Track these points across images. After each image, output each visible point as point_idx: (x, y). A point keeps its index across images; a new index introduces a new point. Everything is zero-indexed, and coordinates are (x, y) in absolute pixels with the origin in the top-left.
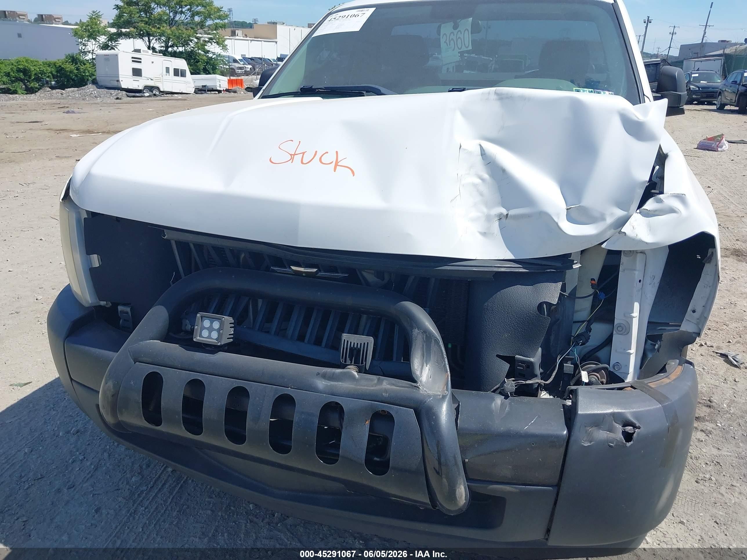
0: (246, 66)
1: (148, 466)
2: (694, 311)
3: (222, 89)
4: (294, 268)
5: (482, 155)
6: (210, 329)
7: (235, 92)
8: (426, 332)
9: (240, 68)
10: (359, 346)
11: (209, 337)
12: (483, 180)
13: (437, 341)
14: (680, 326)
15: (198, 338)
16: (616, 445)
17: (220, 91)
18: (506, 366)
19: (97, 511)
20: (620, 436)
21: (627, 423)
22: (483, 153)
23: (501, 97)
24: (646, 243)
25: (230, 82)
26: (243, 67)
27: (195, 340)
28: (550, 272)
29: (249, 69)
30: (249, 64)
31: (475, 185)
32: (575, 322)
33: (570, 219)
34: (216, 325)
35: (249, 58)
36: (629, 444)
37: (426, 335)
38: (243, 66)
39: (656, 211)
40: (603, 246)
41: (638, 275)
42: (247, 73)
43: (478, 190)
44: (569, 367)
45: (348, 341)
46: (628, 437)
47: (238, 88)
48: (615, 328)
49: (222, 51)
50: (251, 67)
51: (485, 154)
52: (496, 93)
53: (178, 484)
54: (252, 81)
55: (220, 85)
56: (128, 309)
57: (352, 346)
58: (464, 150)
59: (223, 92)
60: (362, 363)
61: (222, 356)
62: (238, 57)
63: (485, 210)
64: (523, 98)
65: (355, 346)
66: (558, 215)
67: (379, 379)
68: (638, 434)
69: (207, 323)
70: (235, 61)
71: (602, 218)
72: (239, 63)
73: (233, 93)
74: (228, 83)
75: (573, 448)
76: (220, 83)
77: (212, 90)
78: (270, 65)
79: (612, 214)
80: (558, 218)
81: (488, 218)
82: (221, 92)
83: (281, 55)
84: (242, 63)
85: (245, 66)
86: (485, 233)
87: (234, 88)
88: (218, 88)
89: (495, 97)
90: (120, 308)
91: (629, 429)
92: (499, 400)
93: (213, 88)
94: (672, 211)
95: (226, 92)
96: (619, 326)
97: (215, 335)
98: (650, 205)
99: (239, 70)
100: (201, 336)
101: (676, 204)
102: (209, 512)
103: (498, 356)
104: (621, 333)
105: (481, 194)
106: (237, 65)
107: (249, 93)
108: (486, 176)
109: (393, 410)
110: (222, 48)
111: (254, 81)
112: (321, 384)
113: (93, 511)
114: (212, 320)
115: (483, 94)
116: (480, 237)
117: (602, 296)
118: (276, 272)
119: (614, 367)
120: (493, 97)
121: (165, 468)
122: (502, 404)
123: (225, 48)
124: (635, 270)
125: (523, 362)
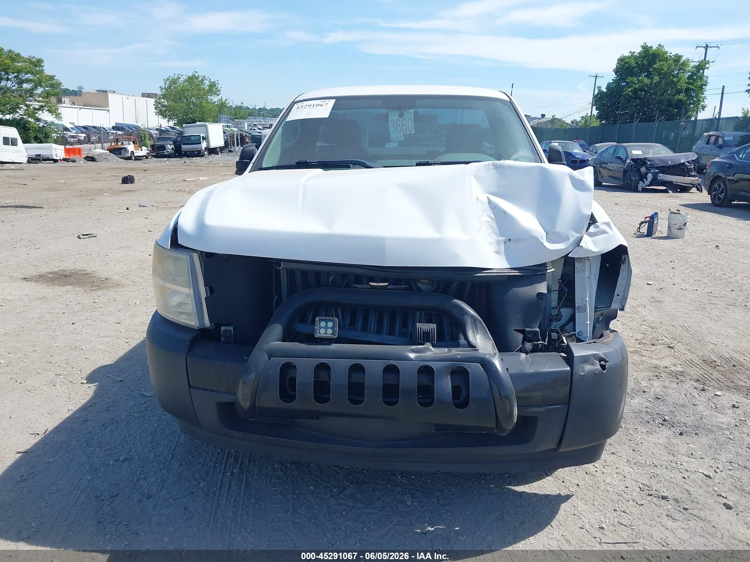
0: (80, 135)
1: (207, 475)
2: (618, 295)
3: (58, 158)
4: (372, 284)
5: (489, 203)
6: (326, 328)
7: (74, 161)
8: (472, 316)
9: (73, 137)
10: (429, 331)
11: (326, 333)
12: (491, 218)
13: (480, 321)
14: (611, 307)
15: (318, 335)
16: (598, 373)
17: (55, 161)
18: (521, 336)
19: (185, 509)
20: (599, 367)
21: (601, 360)
22: (490, 202)
23: (496, 167)
24: (594, 252)
25: (67, 151)
26: (76, 136)
27: (316, 336)
28: (539, 274)
29: (82, 138)
30: (82, 133)
31: (488, 222)
32: (552, 308)
33: (549, 240)
34: (330, 324)
35: (82, 127)
36: (605, 372)
37: (473, 319)
38: (76, 134)
39: (595, 233)
40: (569, 256)
41: (587, 273)
42: (80, 142)
43: (490, 225)
44: (554, 335)
45: (421, 328)
46: (603, 367)
47: (77, 157)
48: (576, 309)
49: (55, 119)
50: (85, 135)
51: (491, 202)
52: (493, 165)
53: (242, 482)
54: (90, 150)
55: (56, 154)
56: (231, 328)
57: (424, 331)
58: (480, 200)
59: (59, 162)
60: (432, 341)
61: (334, 347)
62: (69, 126)
63: (496, 237)
64: (511, 167)
65: (426, 331)
66: (542, 238)
67: (448, 350)
68: (608, 365)
69: (323, 324)
70: (66, 129)
71: (568, 238)
72: (71, 132)
73: (71, 163)
74: (65, 152)
75: (575, 377)
76: (56, 152)
77: (48, 159)
78: (106, 134)
79: (573, 236)
80: (543, 240)
81: (498, 242)
82: (58, 162)
83: (116, 123)
84: (74, 131)
85: (78, 134)
86: (498, 252)
87: (72, 157)
88: (55, 158)
89: (493, 167)
90: (223, 328)
91: (603, 363)
92: (523, 355)
93: (48, 157)
94: (604, 232)
95: (63, 162)
96: (579, 307)
97: (330, 331)
98: (592, 229)
99: (71, 138)
100: (319, 333)
101: (606, 228)
102: (280, 496)
103: (515, 330)
104: (580, 311)
105: (492, 228)
106: (70, 134)
107: (89, 162)
108: (493, 216)
109: (466, 365)
110: (55, 116)
111: (93, 150)
112: (412, 355)
113: (182, 509)
114: (327, 321)
115: (485, 165)
116: (496, 255)
117: (566, 289)
118: (357, 288)
119: (579, 334)
120: (492, 167)
121: (224, 473)
122: (526, 358)
123: (58, 116)
124: (585, 270)
125: (531, 332)
